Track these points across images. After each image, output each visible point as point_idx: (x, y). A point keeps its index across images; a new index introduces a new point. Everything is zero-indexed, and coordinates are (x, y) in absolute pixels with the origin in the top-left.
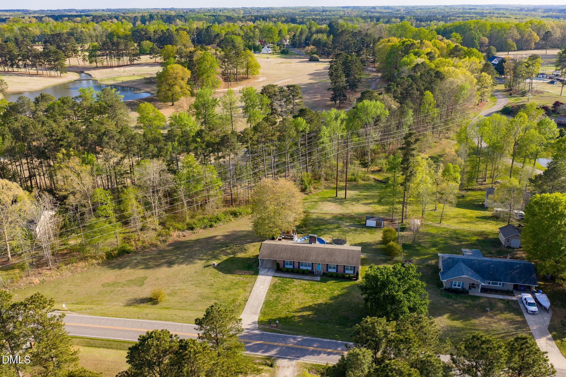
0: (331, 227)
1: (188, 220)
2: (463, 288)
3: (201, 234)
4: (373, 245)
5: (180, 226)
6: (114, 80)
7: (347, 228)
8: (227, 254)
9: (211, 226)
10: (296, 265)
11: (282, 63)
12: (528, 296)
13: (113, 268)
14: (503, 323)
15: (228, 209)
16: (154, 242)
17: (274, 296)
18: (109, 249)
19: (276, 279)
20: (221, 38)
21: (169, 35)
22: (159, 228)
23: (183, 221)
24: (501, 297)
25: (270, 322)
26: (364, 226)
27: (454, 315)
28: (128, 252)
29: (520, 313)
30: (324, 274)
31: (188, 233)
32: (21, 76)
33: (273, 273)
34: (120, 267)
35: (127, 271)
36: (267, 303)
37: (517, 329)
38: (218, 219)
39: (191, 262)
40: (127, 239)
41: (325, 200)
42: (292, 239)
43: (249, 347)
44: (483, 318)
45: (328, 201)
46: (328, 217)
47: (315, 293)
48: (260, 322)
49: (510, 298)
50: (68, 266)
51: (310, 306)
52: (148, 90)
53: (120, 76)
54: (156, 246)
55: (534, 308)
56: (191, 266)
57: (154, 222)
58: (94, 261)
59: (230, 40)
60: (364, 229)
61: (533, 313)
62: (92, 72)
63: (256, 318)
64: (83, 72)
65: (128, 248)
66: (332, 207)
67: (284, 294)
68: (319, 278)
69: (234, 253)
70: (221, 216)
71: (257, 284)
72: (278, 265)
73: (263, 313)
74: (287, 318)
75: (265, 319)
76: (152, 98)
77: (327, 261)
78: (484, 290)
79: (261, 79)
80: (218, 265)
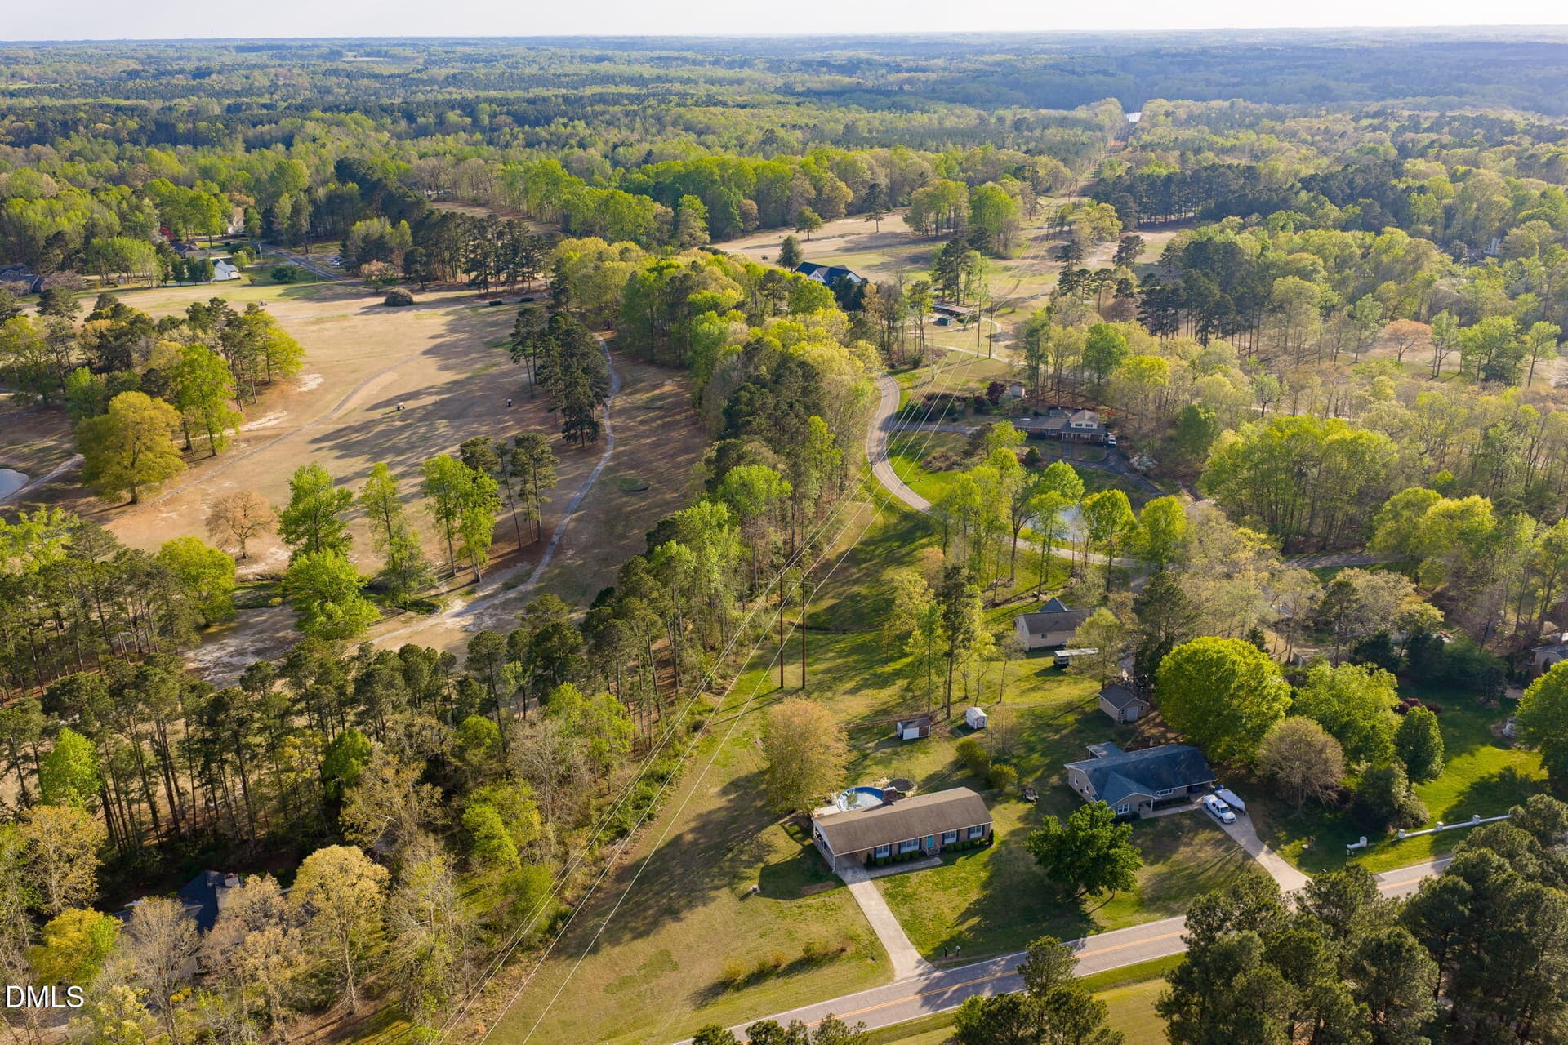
2: (1133, 812)
3: (651, 838)
7: (881, 754)
9: (650, 817)
10: (895, 850)
12: (1212, 799)
14: (1208, 849)
16: (586, 881)
17: (905, 912)
19: (881, 882)
24: (1181, 810)
25: (939, 953)
26: (903, 741)
28: (568, 917)
29: (1217, 828)
30: (943, 851)
31: (625, 844)
33: (864, 874)
34: (589, 949)
35: (614, 952)
37: (1226, 851)
41: (767, 700)
43: (950, 998)
44: (1182, 849)
47: (954, 885)
48: (927, 959)
49: (1190, 808)
50: (496, 980)
51: (968, 909)
55: (1229, 815)
61: (1231, 821)
63: (916, 955)
65: (562, 908)
67: (915, 904)
68: (940, 860)
69: (757, 859)
70: (645, 790)
71: (860, 899)
72: (869, 857)
73: (917, 944)
75: (928, 950)
77: (942, 827)
78: (1158, 805)
79: (310, 382)
80: (760, 888)
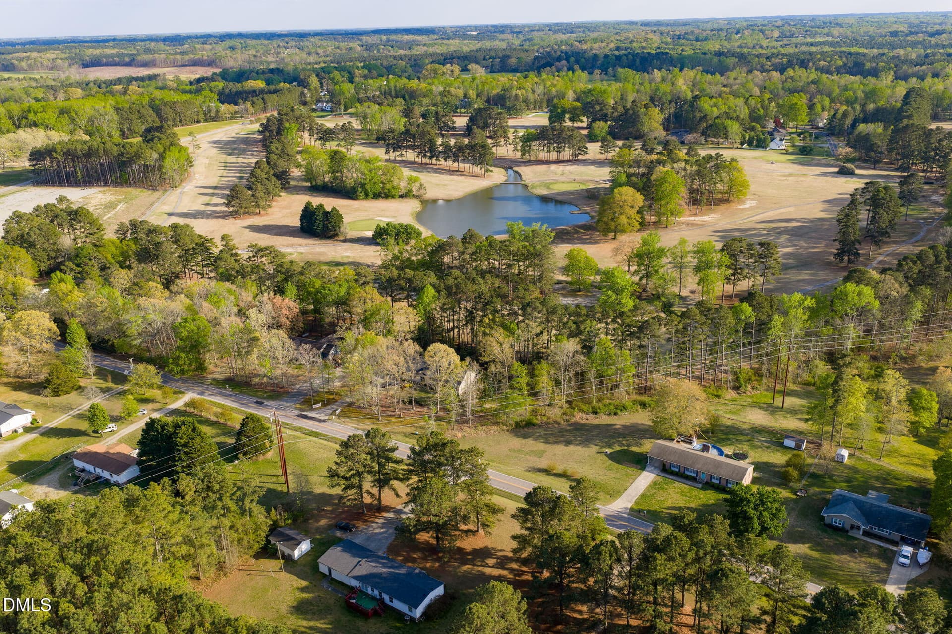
0: (742, 438)
1: (594, 403)
2: (843, 527)
3: (604, 419)
4: (778, 467)
5: (585, 408)
6: (549, 188)
7: (759, 444)
8: (621, 445)
9: (616, 414)
10: (682, 470)
11: (791, 175)
12: (909, 550)
13: (518, 436)
14: (863, 565)
15: (639, 398)
16: (558, 419)
17: (652, 492)
18: (518, 419)
19: (659, 478)
20: (710, 122)
21: (634, 114)
22: (565, 406)
23: (589, 403)
24: (882, 544)
25: (639, 511)
26: (781, 445)
27: (817, 545)
28: (534, 425)
29: (889, 562)
30: (707, 483)
31: (591, 417)
32: (440, 173)
33: (658, 472)
34: (525, 437)
35: (530, 441)
36: (643, 496)
37: (872, 572)
38: (624, 408)
39: (586, 446)
40: (534, 412)
41: (755, 405)
42: (691, 443)
43: (615, 525)
44: (846, 556)
45: (760, 408)
46: (745, 427)
47: (690, 497)
48: (631, 509)
49: (890, 547)
50: (484, 428)
51: (679, 507)
52: (588, 209)
53: (556, 182)
54: (559, 423)
55: (907, 561)
56: (585, 449)
57: (560, 400)
58: (505, 428)
59: (721, 127)
60: (779, 448)
61: (902, 564)
62: (522, 170)
63: (629, 506)
64: (511, 168)
65: (535, 421)
66: (760, 416)
67: (661, 492)
68: (700, 486)
69: (628, 446)
70: (629, 404)
71: (640, 478)
72: (664, 465)
73: (637, 503)
74: (656, 511)
75: (636, 508)
76: (590, 226)
77: (712, 471)
78: (866, 534)
79: (748, 204)
80: (611, 453)
